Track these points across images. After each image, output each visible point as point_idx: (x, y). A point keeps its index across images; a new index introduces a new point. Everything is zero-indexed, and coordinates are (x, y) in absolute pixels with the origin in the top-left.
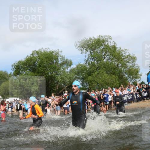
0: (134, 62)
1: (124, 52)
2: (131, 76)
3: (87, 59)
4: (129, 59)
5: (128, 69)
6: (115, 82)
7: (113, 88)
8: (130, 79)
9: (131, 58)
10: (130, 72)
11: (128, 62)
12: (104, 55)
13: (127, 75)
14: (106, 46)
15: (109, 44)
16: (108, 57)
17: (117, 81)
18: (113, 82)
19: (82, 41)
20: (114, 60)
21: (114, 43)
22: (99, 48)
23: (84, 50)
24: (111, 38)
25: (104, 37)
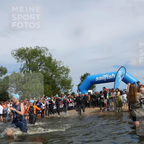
0: (67, 73)
1: (59, 63)
2: (64, 87)
3: (23, 68)
4: (63, 70)
5: (61, 79)
6: (49, 91)
7: (47, 97)
8: (62, 89)
9: (65, 69)
10: (63, 82)
11: (62, 73)
12: (39, 66)
13: (60, 86)
14: (42, 56)
15: (46, 55)
16: (43, 67)
17: (51, 91)
18: (47, 91)
19: (19, 50)
20: (49, 71)
21: (50, 54)
22: (36, 58)
23: (21, 59)
24: (47, 50)
25: (41, 48)
